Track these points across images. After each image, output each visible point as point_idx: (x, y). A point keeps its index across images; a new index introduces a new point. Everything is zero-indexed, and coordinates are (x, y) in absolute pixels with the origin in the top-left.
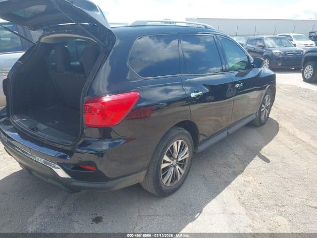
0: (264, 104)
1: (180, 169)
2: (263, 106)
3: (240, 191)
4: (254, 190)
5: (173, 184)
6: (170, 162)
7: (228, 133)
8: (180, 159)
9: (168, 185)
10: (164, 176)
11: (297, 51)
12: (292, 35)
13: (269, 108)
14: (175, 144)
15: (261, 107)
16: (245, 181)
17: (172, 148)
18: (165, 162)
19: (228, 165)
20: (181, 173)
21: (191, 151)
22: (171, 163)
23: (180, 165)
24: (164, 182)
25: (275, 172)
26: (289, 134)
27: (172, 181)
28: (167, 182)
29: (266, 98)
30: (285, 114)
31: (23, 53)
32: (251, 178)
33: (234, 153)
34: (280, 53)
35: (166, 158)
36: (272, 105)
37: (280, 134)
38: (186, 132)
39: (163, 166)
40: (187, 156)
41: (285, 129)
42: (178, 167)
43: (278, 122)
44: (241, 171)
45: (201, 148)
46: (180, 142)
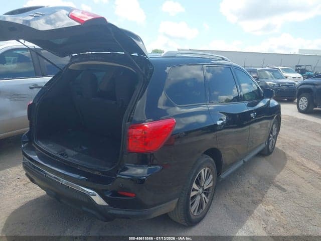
0: (272, 134)
1: (205, 197)
2: (271, 135)
3: (264, 221)
4: (278, 220)
5: (199, 214)
6: (197, 191)
7: (244, 161)
8: (205, 188)
9: (195, 214)
10: (192, 205)
11: (290, 83)
12: (280, 68)
13: (275, 137)
14: (202, 171)
15: (269, 137)
16: (266, 210)
17: (200, 176)
18: (194, 190)
19: (245, 194)
20: (206, 202)
21: (215, 179)
22: (199, 192)
23: (205, 193)
24: (192, 212)
25: (294, 202)
26: (298, 163)
27: (198, 210)
28: (194, 211)
29: (274, 128)
30: (288, 144)
31: (51, 78)
32: (271, 207)
33: (248, 181)
34: (274, 85)
35: (195, 186)
36: (277, 134)
37: (289, 164)
38: (212, 159)
39: (193, 194)
40: (211, 184)
41: (292, 159)
42: (203, 195)
43: (284, 151)
44: (259, 200)
45: (223, 176)
46: (207, 169)
